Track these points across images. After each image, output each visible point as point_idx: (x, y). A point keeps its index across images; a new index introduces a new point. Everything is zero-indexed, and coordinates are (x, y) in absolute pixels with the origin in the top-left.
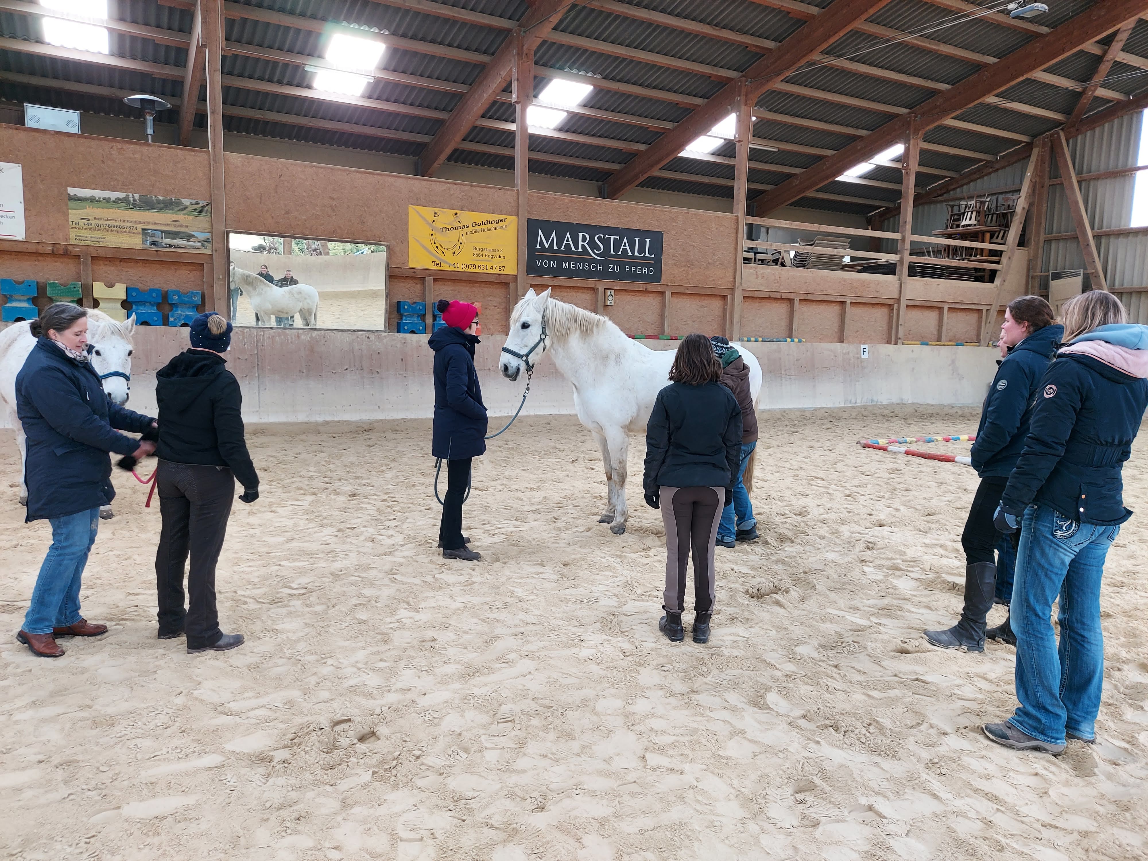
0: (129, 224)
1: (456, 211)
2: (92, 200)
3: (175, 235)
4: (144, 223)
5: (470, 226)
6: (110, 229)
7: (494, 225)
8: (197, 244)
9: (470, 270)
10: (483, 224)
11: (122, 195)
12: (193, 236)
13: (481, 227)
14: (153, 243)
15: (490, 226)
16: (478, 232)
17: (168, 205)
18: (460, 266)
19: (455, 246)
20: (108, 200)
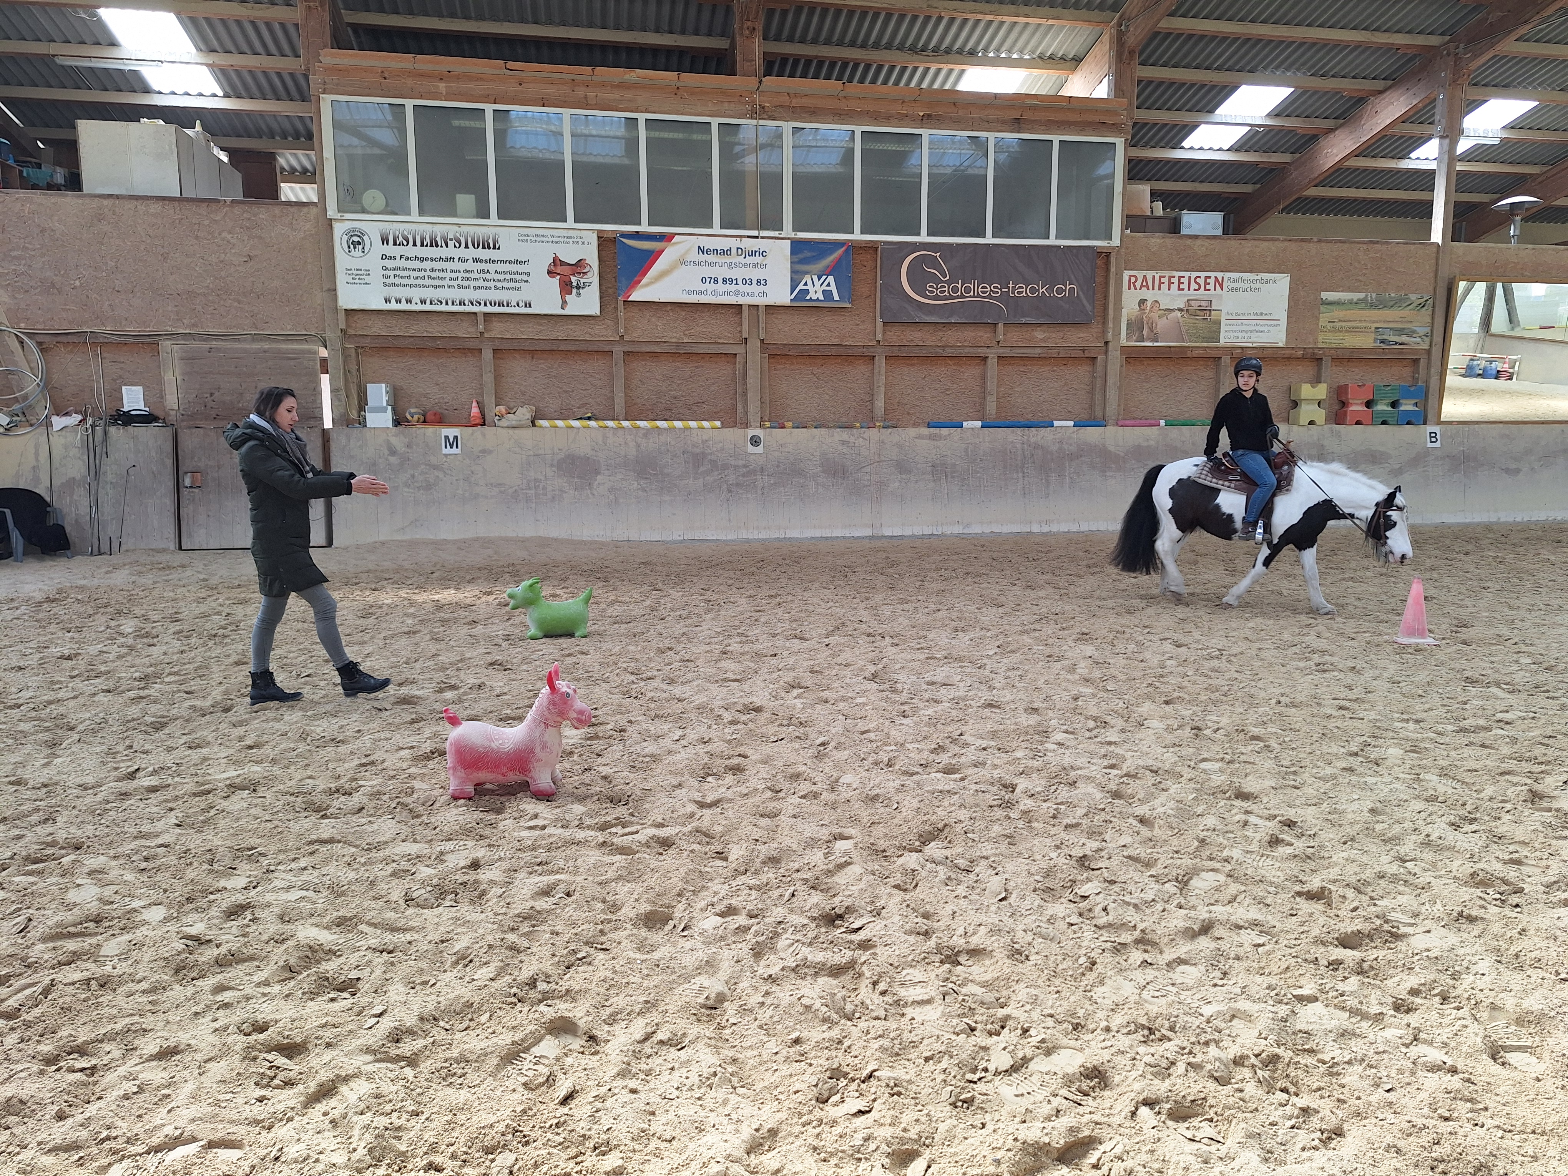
0: (1364, 324)
2: (1339, 303)
3: (1400, 331)
4: (1374, 322)
6: (1349, 330)
8: (1418, 340)
11: (1362, 295)
12: (1414, 332)
14: (1382, 342)
17: (1397, 303)
20: (1351, 302)
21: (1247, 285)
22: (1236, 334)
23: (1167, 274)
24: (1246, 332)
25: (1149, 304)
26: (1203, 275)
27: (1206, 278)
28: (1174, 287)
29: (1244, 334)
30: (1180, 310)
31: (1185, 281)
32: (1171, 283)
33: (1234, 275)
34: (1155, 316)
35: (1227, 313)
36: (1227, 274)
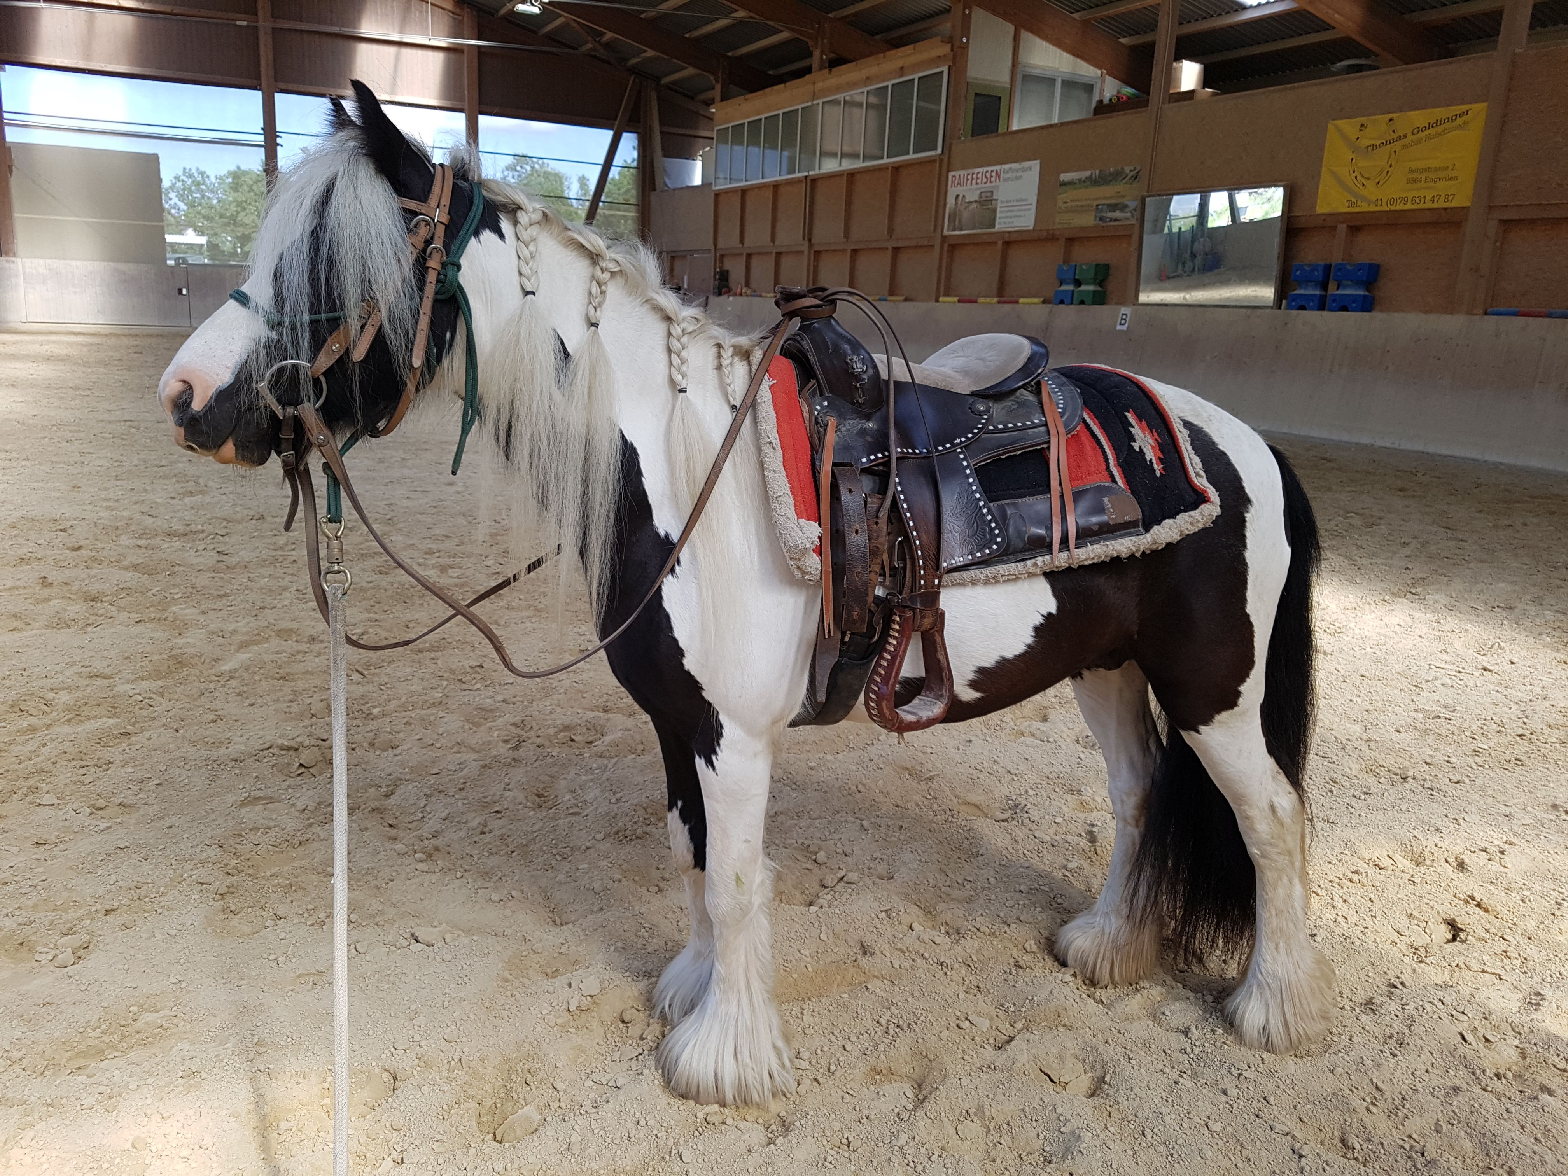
0: (1089, 202)
1: (1390, 116)
2: (1071, 183)
3: (1113, 207)
4: (1097, 199)
5: (1409, 135)
6: (1078, 210)
7: (1447, 125)
8: (1128, 215)
9: (1398, 208)
10: (1430, 126)
11: (1088, 173)
12: (1126, 206)
13: (1427, 132)
14: (1101, 219)
15: (1440, 129)
16: (1419, 141)
17: (1116, 176)
18: (1384, 201)
19: (1381, 172)
20: (1080, 180)
21: (1014, 175)
22: (1005, 220)
23: (970, 171)
24: (1011, 217)
25: (960, 198)
26: (989, 169)
27: (992, 171)
28: (974, 182)
29: (1009, 220)
30: (976, 201)
31: (980, 175)
32: (973, 179)
33: (1006, 167)
34: (962, 208)
35: (1002, 202)
36: (1004, 166)
